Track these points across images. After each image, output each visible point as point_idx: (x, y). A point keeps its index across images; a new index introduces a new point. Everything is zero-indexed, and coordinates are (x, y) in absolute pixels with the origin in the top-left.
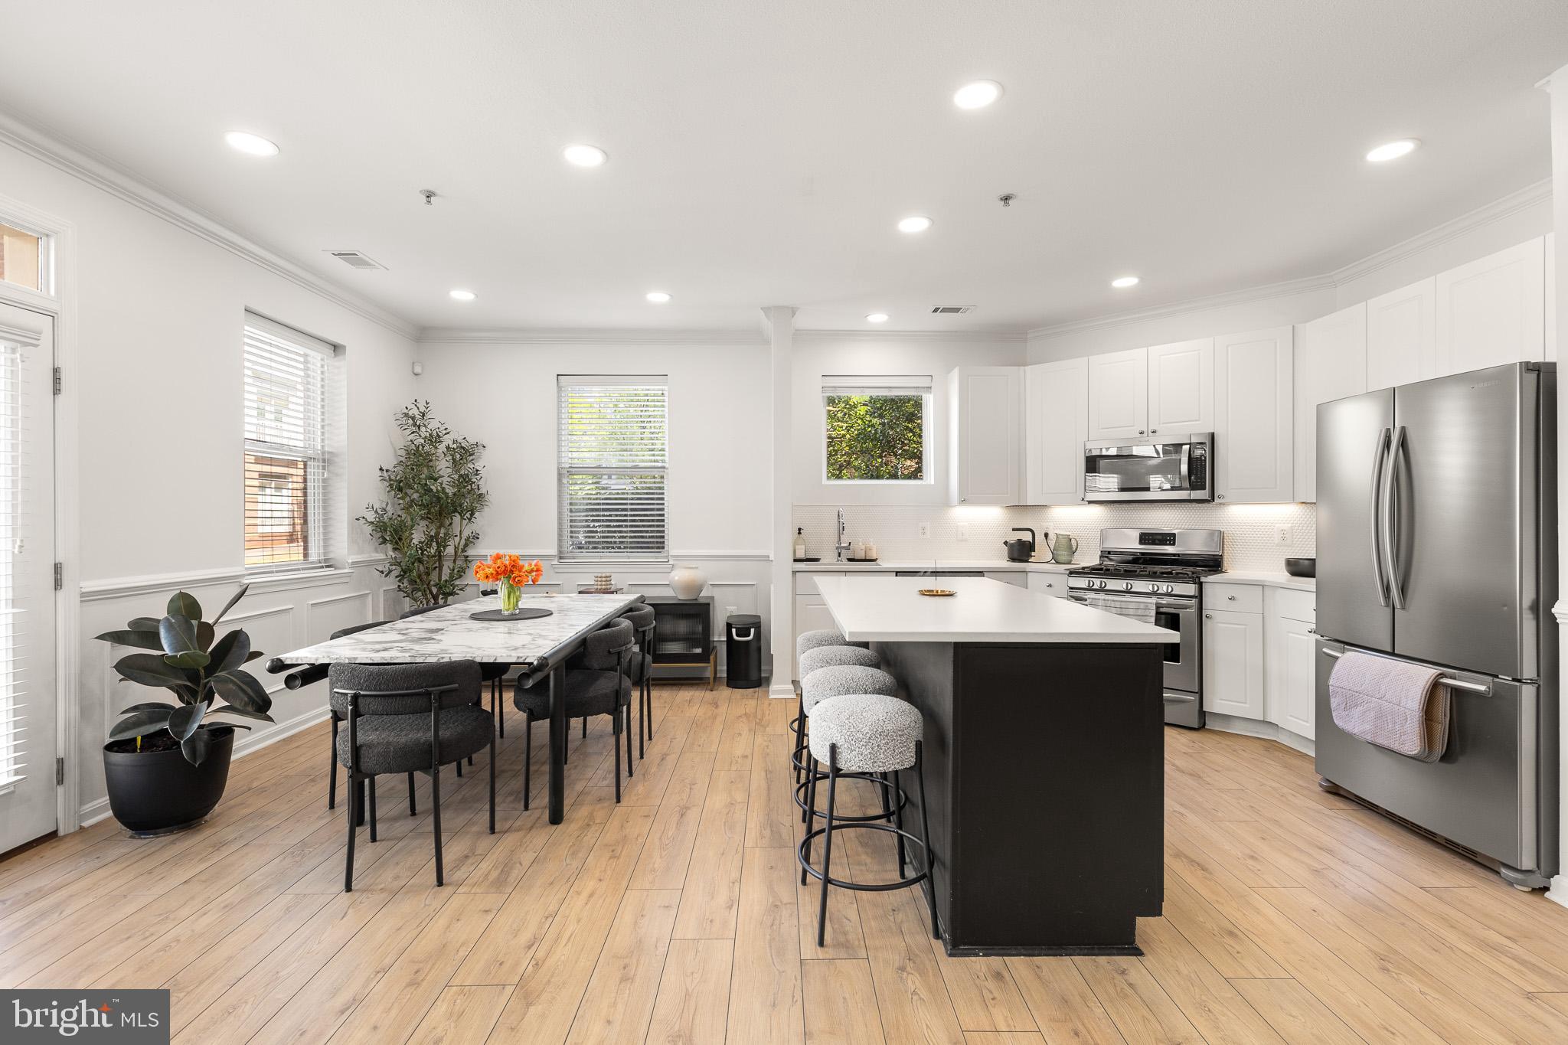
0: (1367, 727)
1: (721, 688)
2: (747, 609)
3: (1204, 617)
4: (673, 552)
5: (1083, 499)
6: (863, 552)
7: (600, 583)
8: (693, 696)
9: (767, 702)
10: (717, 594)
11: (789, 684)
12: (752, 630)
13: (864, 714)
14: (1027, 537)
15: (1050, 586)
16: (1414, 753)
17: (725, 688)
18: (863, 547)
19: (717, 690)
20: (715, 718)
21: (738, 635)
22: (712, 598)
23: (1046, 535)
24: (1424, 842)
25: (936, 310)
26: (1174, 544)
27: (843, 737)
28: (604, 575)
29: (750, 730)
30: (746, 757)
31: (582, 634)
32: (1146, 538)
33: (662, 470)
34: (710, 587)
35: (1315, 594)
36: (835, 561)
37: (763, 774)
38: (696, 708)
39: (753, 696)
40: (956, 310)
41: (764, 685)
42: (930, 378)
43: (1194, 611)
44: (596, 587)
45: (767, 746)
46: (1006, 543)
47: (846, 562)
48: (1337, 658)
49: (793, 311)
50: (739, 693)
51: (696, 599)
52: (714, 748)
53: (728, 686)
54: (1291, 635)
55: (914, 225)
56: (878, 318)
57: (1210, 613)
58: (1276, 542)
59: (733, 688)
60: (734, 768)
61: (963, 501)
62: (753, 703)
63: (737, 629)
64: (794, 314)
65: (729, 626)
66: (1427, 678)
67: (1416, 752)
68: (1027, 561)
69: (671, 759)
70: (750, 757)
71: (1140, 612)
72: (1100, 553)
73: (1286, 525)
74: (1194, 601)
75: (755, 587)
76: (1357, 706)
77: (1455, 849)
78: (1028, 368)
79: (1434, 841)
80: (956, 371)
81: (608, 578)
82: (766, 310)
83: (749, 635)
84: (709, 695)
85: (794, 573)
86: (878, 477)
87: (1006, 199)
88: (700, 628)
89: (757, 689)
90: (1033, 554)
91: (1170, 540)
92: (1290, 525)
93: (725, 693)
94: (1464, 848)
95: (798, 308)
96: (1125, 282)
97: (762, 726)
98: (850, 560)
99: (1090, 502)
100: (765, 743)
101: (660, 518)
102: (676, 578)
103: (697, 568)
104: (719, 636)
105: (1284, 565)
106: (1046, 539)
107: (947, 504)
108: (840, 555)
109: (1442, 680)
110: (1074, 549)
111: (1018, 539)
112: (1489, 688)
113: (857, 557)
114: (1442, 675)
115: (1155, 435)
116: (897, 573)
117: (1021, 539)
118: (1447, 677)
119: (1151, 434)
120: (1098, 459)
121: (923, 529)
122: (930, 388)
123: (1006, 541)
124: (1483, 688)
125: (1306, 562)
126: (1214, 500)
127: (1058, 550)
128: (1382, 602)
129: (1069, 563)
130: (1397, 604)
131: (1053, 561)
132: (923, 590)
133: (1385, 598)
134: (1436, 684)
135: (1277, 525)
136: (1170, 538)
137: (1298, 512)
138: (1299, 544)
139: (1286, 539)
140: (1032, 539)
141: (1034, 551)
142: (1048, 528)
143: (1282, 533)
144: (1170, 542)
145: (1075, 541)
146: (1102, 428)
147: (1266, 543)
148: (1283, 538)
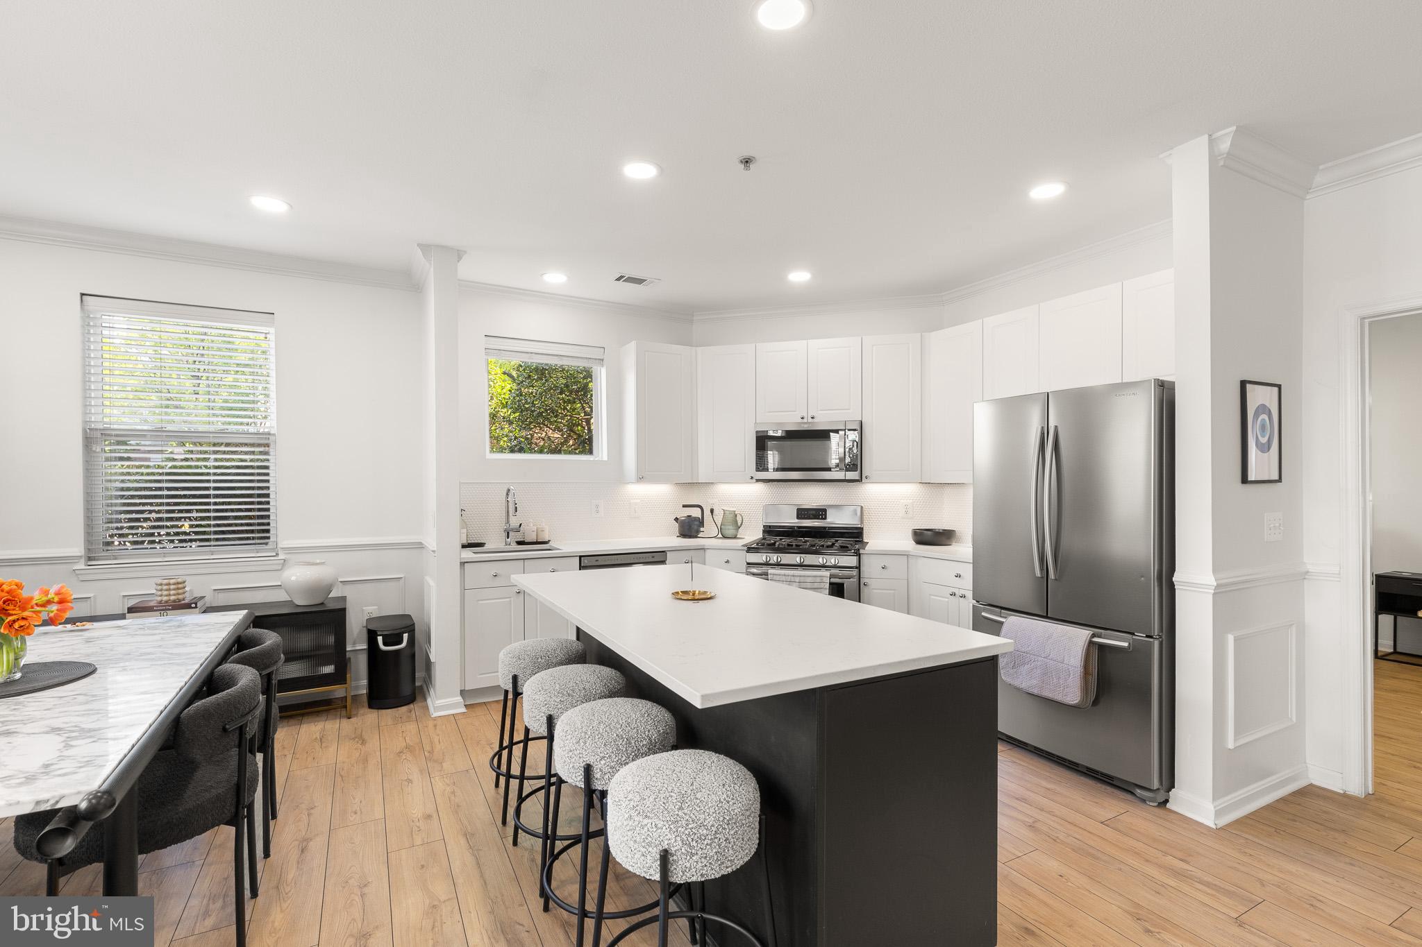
0: (1034, 682)
1: (361, 711)
2: (391, 607)
3: (862, 585)
4: (284, 543)
5: (752, 478)
7: (165, 593)
8: (324, 730)
9: (431, 724)
10: (349, 593)
11: (457, 696)
12: (406, 636)
13: (699, 795)
14: (696, 513)
15: (727, 562)
16: (1075, 702)
17: (367, 710)
18: (534, 529)
19: (356, 715)
20: (365, 761)
21: (385, 644)
22: (344, 599)
23: (712, 511)
24: (1075, 774)
25: (618, 279)
26: (825, 518)
27: (678, 839)
28: (172, 581)
29: (421, 771)
30: (429, 817)
31: (171, 712)
32: (802, 513)
33: (267, 436)
34: (341, 584)
35: (972, 565)
36: (502, 545)
37: (463, 841)
38: (333, 749)
39: (409, 717)
40: (639, 281)
41: (418, 698)
42: (604, 350)
43: (855, 580)
44: (159, 599)
45: (453, 793)
46: (676, 519)
47: (514, 546)
48: (1002, 623)
49: (459, 254)
50: (388, 714)
51: (322, 603)
52: (379, 814)
53: (371, 706)
54: (932, 597)
55: (640, 171)
56: (555, 279)
57: (866, 580)
58: (903, 515)
59: (378, 709)
60: (418, 841)
61: (641, 479)
62: (411, 727)
63: (384, 637)
64: (460, 258)
65: (372, 635)
66: (1085, 639)
67: (1077, 701)
68: (696, 537)
69: (317, 845)
70: (435, 815)
71: (816, 585)
72: (762, 528)
73: (908, 501)
74: (855, 572)
75: (402, 581)
76: (1024, 664)
77: (1095, 775)
78: (699, 349)
79: (1076, 770)
80: (633, 345)
81: (180, 585)
82: (426, 248)
83: (400, 642)
84: (346, 725)
85: (463, 564)
86: (559, 452)
87: (747, 162)
88: (331, 640)
89: (411, 706)
90: (702, 529)
91: (822, 515)
92: (911, 502)
93: (370, 717)
94: (1102, 774)
95: (465, 252)
96: (799, 277)
97: (435, 761)
98: (519, 543)
99: (758, 481)
100: (448, 788)
101: (263, 500)
102: (293, 578)
103: (323, 563)
104: (356, 644)
105: (911, 535)
106: (714, 514)
107: (621, 480)
108: (508, 538)
109: (1096, 639)
110: (739, 524)
111: (688, 516)
112: (1130, 644)
113: (527, 540)
114: (1094, 636)
115: (815, 420)
116: (580, 557)
117: (690, 516)
118: (1100, 637)
119: (810, 420)
120: (766, 440)
121: (597, 506)
122: (603, 360)
123: (676, 518)
124: (1126, 644)
125: (929, 532)
126: (860, 480)
127: (724, 525)
128: (1038, 574)
129: (735, 537)
130: (1052, 575)
131: (720, 535)
132: (677, 593)
133: (1042, 570)
134: (1091, 643)
135: (902, 501)
136: (822, 513)
137: (916, 490)
138: (917, 517)
139: (908, 513)
140: (701, 514)
141: (704, 526)
142: (712, 505)
143: (905, 508)
144: (822, 517)
145: (740, 517)
146: (768, 412)
147: (894, 516)
148: (906, 512)
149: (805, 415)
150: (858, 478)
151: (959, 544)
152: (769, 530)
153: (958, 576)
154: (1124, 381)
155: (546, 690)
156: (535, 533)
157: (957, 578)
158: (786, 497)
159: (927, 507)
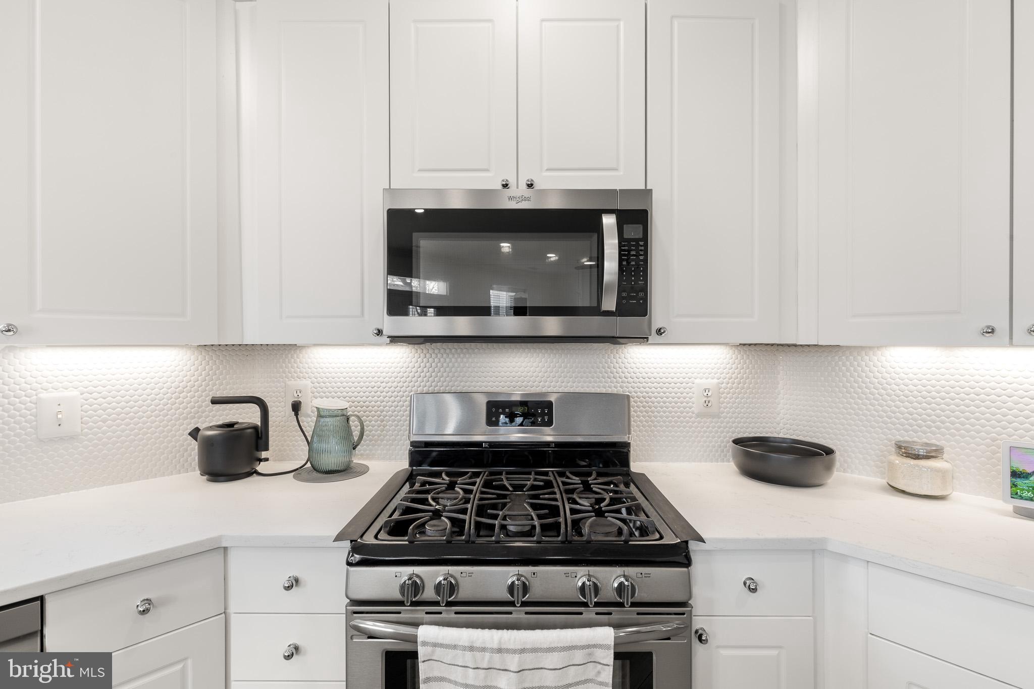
5: (379, 332)
14: (249, 415)
23: (296, 409)
26: (550, 424)
32: (498, 412)
46: (195, 433)
58: (696, 412)
72: (407, 447)
73: (709, 381)
90: (264, 454)
91: (542, 415)
92: (715, 381)
99: (394, 339)
106: (297, 415)
110: (353, 440)
111: (228, 424)
117: (234, 424)
119: (524, 189)
123: (195, 430)
131: (306, 467)
135: (697, 381)
136: (543, 411)
137: (726, 358)
138: (728, 413)
139: (710, 405)
140: (260, 419)
141: (267, 449)
142: (298, 392)
143: (705, 394)
144: (543, 420)
145: (357, 423)
146: (419, 170)
147: (682, 412)
148: (707, 404)
149: (513, 178)
158: (467, 374)
159: (746, 393)
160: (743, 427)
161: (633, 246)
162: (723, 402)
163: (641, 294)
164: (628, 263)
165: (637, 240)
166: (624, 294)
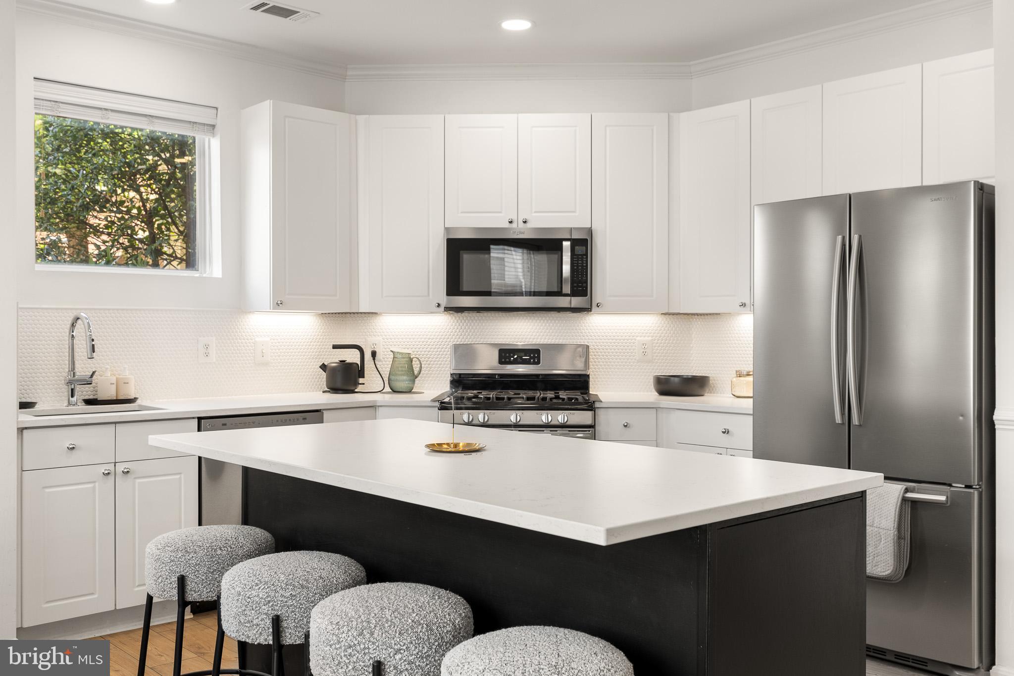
5: (439, 305)
6: (114, 388)
14: (352, 357)
16: (887, 573)
18: (114, 380)
23: (374, 354)
24: (881, 664)
25: (256, 8)
26: (538, 363)
32: (507, 355)
36: (62, 405)
40: (287, 13)
42: (214, 111)
46: (324, 367)
47: (83, 406)
58: (637, 359)
67: (889, 572)
68: (353, 392)
72: (449, 378)
73: (646, 338)
74: (588, 433)
77: (906, 663)
78: (361, 118)
79: (882, 658)
80: (267, 106)
85: (21, 432)
90: (361, 380)
91: (534, 358)
92: (650, 338)
94: (915, 659)
98: (89, 402)
99: (448, 309)
105: (652, 384)
106: (374, 359)
107: (242, 307)
108: (72, 396)
109: (909, 495)
110: (416, 372)
111: (341, 361)
112: (947, 497)
113: (101, 396)
114: (907, 490)
115: (529, 225)
116: (200, 419)
117: (344, 361)
118: (913, 491)
119: (521, 225)
120: (461, 252)
121: (207, 347)
122: (213, 126)
123: (323, 364)
124: (943, 498)
125: (676, 379)
126: (587, 310)
127: (393, 375)
128: (838, 419)
129: (410, 391)
130: (855, 420)
131: (388, 389)
132: (433, 445)
133: (843, 414)
134: (904, 500)
135: (638, 338)
136: (534, 356)
137: (657, 323)
138: (658, 360)
139: (646, 354)
140: (359, 359)
141: (364, 377)
142: (374, 345)
143: (643, 347)
144: (534, 360)
145: (418, 362)
146: (462, 212)
147: (628, 359)
148: (644, 353)
149: (514, 218)
150: (587, 307)
151: (712, 394)
152: (460, 381)
153: (726, 432)
154: (924, 184)
155: (266, 583)
156: (114, 387)
157: (725, 435)
158: (485, 334)
159: (670, 346)
160: (668, 369)
161: (580, 258)
162: (655, 353)
163: (584, 285)
164: (578, 267)
165: (582, 255)
166: (575, 285)
